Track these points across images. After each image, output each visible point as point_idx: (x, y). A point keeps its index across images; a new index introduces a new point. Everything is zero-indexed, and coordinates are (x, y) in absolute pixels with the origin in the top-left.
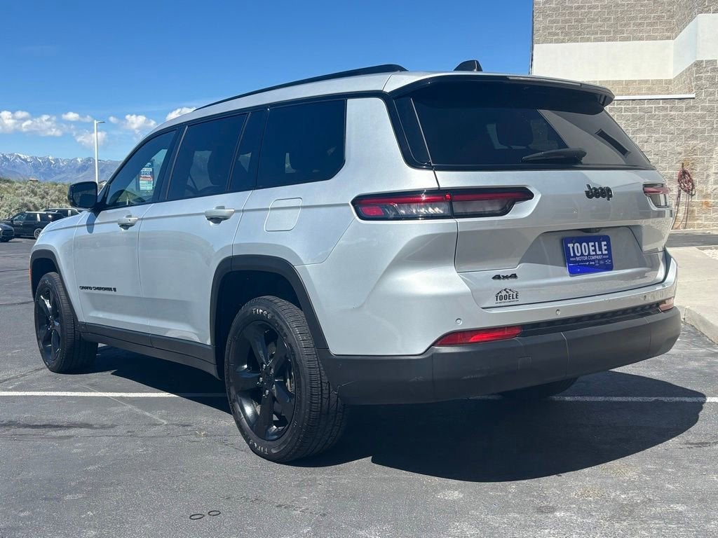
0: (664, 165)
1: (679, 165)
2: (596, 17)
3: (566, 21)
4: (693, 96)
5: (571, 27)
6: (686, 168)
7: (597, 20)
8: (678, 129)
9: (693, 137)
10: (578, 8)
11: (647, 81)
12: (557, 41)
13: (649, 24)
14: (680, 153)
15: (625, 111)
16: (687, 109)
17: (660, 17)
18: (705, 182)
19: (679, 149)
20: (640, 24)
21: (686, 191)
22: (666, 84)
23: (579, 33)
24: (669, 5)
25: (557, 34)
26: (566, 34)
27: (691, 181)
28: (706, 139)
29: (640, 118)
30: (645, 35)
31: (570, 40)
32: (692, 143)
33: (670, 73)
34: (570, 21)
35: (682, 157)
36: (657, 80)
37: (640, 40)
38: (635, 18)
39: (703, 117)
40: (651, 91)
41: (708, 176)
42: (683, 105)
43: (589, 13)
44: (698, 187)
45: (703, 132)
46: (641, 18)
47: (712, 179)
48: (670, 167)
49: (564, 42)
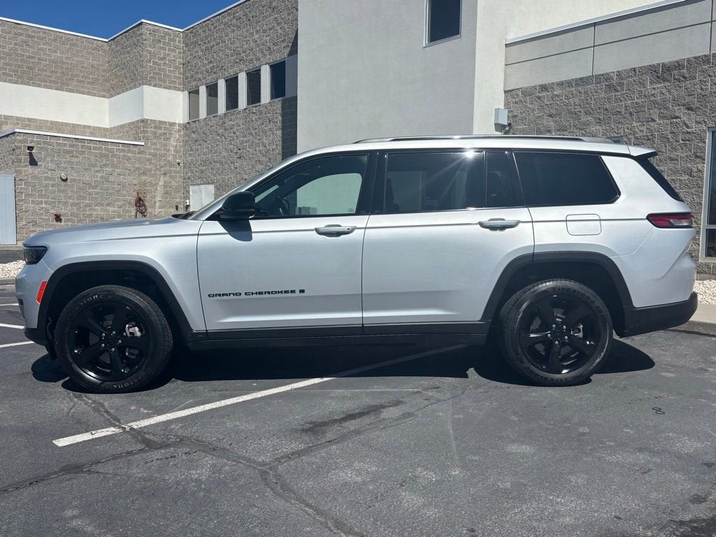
0: (124, 192)
1: (135, 193)
2: (45, 68)
3: (19, 66)
4: (143, 144)
5: (23, 72)
6: (141, 196)
7: (46, 71)
8: (133, 167)
9: (144, 173)
10: (29, 57)
11: (89, 127)
12: (11, 81)
13: (88, 83)
14: (136, 185)
15: (94, 149)
16: (139, 153)
17: (97, 79)
18: (153, 206)
19: (135, 182)
20: (82, 81)
21: (141, 213)
22: (104, 131)
23: (31, 79)
24: (103, 72)
25: (11, 76)
26: (20, 77)
27: (144, 205)
28: (153, 176)
29: (106, 156)
30: (86, 91)
31: (22, 83)
32: (144, 178)
33: (106, 123)
34: (22, 67)
35: (137, 188)
36: (97, 127)
37: (82, 93)
38: (78, 76)
39: (150, 160)
40: (92, 134)
41: (155, 202)
42: (136, 149)
43: (38, 63)
44: (149, 210)
45: (150, 170)
46: (82, 77)
47: (158, 204)
48: (129, 195)
49: (18, 84)
